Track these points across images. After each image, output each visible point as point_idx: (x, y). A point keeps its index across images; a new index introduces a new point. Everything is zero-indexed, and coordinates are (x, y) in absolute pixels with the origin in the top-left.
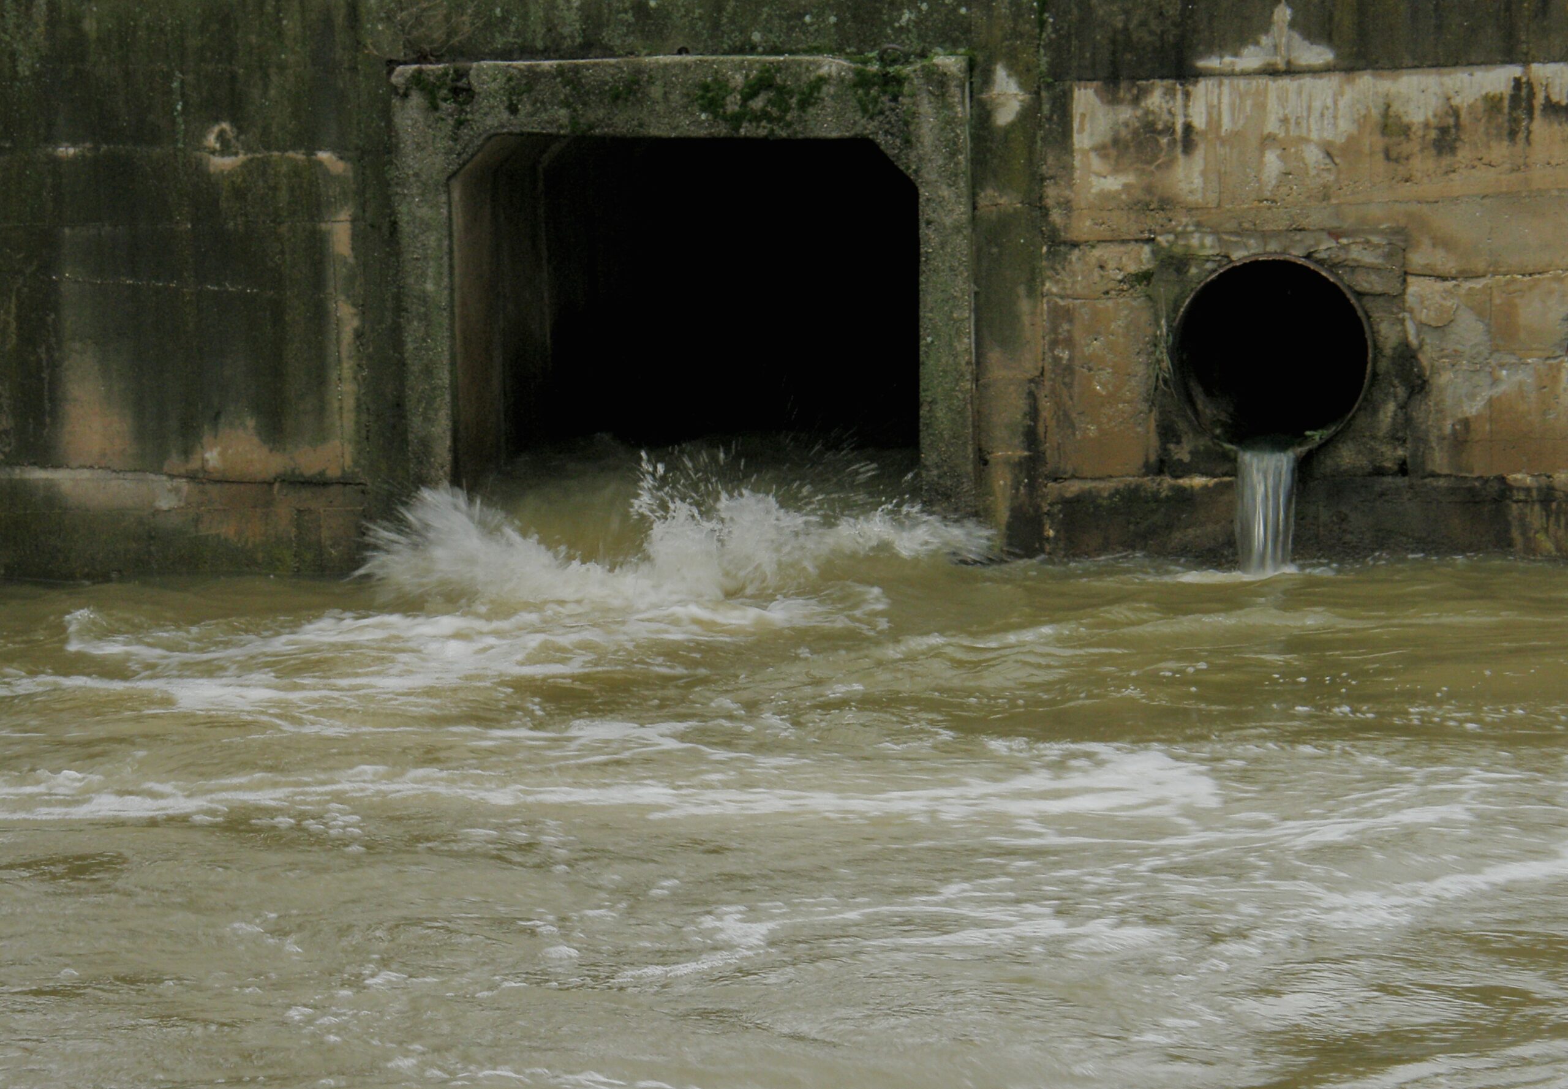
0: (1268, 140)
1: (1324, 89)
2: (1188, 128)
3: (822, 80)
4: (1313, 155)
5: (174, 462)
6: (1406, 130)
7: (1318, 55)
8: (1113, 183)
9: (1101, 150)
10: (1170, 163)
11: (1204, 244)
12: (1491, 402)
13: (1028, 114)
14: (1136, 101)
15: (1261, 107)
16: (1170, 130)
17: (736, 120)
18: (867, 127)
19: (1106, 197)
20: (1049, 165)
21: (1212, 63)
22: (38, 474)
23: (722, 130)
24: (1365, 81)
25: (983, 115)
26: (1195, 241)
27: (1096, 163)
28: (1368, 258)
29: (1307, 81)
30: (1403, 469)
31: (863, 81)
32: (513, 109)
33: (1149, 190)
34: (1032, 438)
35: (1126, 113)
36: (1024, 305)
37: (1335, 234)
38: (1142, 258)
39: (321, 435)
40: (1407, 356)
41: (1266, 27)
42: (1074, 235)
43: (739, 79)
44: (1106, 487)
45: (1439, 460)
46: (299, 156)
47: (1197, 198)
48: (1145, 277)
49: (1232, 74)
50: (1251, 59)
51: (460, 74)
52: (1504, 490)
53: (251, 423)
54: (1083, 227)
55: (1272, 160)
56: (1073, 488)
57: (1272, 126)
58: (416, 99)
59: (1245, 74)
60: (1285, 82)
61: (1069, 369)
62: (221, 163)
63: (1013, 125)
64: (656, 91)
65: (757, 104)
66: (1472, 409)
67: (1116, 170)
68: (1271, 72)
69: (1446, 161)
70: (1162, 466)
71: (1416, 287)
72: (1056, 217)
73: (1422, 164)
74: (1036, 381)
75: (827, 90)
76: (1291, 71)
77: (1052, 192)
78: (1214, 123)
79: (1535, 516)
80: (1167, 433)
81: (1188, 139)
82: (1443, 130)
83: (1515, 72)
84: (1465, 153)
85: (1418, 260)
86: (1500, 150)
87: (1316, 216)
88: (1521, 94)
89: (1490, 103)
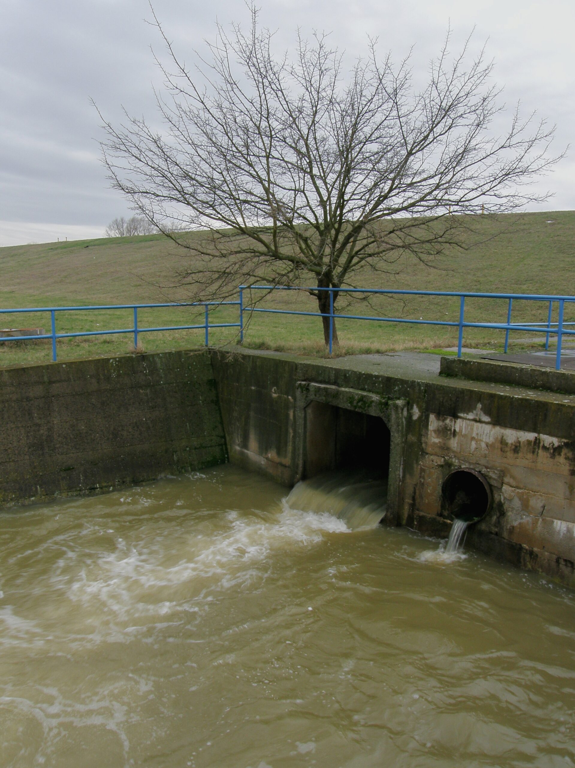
0: (473, 438)
1: (488, 428)
2: (455, 430)
3: (373, 401)
4: (483, 445)
5: (264, 455)
6: (506, 444)
7: (486, 419)
8: (437, 440)
9: (435, 431)
10: (450, 439)
11: (456, 462)
12: (520, 523)
13: (420, 418)
14: (443, 420)
15: (472, 429)
16: (450, 430)
17: (355, 407)
18: (381, 415)
19: (435, 443)
20: (423, 432)
21: (461, 415)
22: (246, 451)
23: (352, 409)
24: (498, 428)
25: (410, 416)
26: (454, 460)
27: (433, 434)
28: (494, 476)
29: (484, 425)
30: (496, 534)
31: (381, 403)
33: (444, 444)
34: (414, 499)
35: (441, 423)
36: (415, 466)
37: (487, 468)
38: (441, 461)
39: (285, 457)
40: (500, 505)
41: (475, 408)
42: (427, 451)
43: (356, 397)
44: (429, 516)
45: (505, 535)
46: (285, 396)
47: (455, 449)
48: (442, 466)
49: (466, 419)
50: (471, 416)
51: (308, 385)
52: (521, 548)
53: (275, 450)
54: (429, 450)
55: (473, 444)
56: (422, 514)
57: (474, 435)
59: (469, 420)
60: (478, 424)
61: (423, 484)
62: (275, 395)
63: (416, 420)
64: (341, 397)
65: (360, 404)
66: (515, 524)
67: (437, 437)
68: (475, 420)
69: (516, 455)
70: (441, 515)
71: (505, 487)
72: (424, 445)
73: (510, 454)
74: (416, 485)
75: (374, 404)
76: (480, 421)
77: (423, 439)
78: (461, 431)
79: (528, 558)
80: (443, 507)
81: (454, 433)
82: (516, 447)
83: (536, 435)
84: (520, 454)
85: (506, 480)
86: (530, 456)
87: (483, 462)
88: (537, 441)
89: (529, 442)
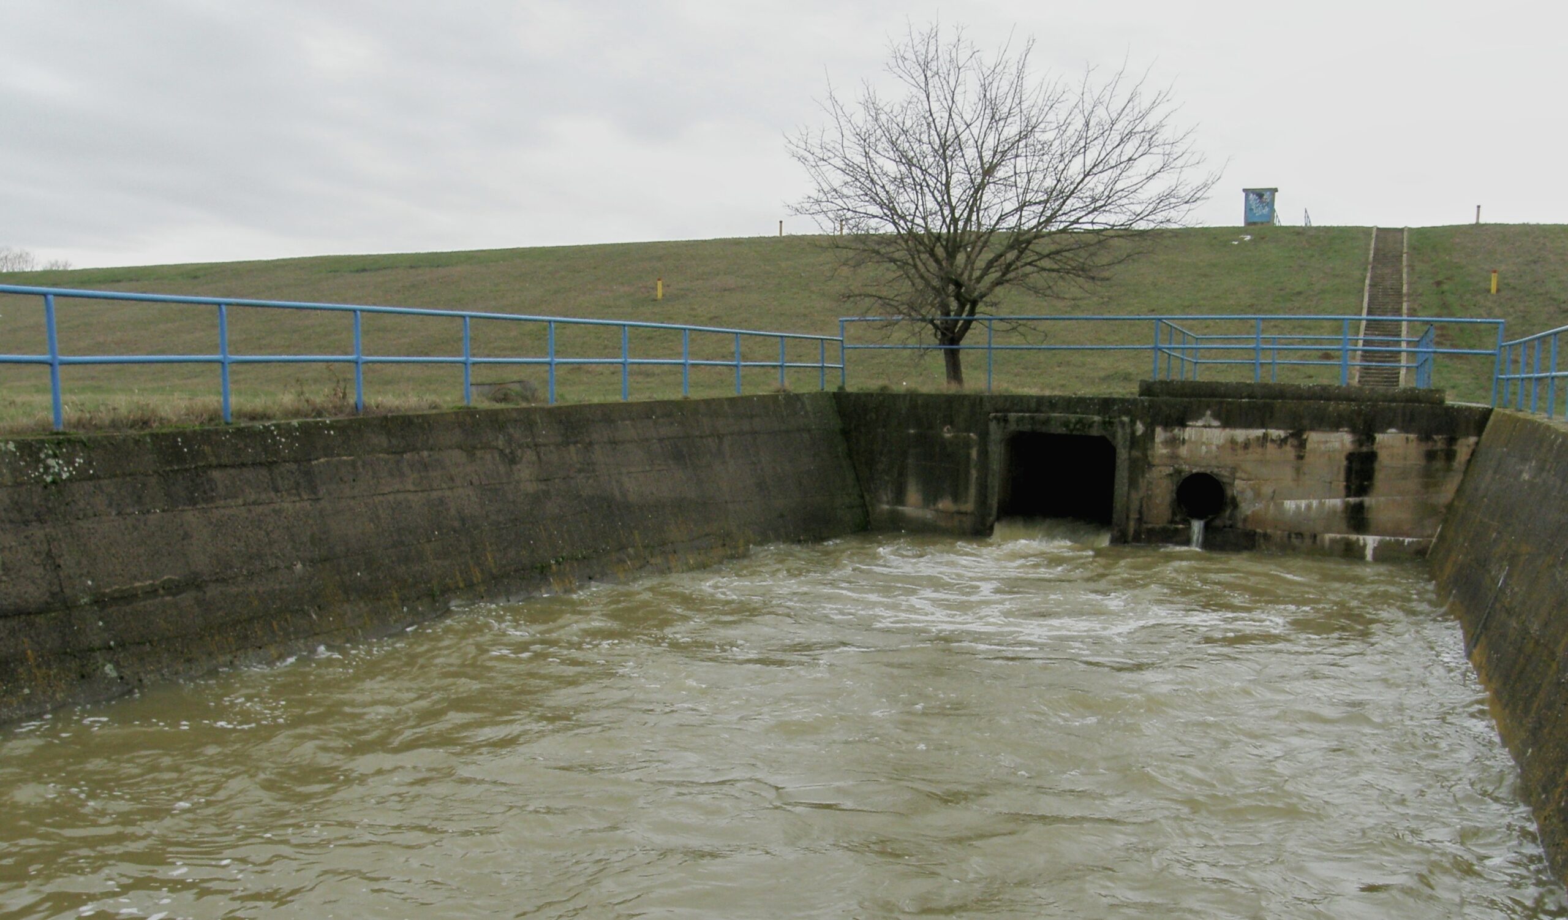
0: (1203, 443)
1: (1217, 432)
2: (1184, 439)
3: (1094, 422)
4: (1214, 448)
5: (932, 507)
6: (1237, 443)
7: (1216, 423)
8: (1164, 451)
9: (1162, 443)
10: (1179, 447)
11: (1186, 468)
12: (1253, 512)
13: (1145, 434)
14: (1171, 431)
15: (1202, 435)
16: (1179, 439)
17: (1072, 431)
18: (1104, 433)
19: (1162, 455)
20: (1149, 446)
21: (1190, 423)
22: (900, 508)
23: (1069, 433)
24: (1228, 430)
25: (1133, 433)
26: (1184, 466)
27: (1160, 445)
28: (1226, 474)
29: (1214, 429)
30: (1231, 526)
31: (1104, 423)
32: (1018, 425)
33: (1173, 453)
34: (1140, 513)
35: (1169, 434)
36: (1141, 480)
37: (1218, 467)
38: (1171, 470)
39: (966, 502)
40: (1234, 499)
41: (1204, 415)
42: (1155, 463)
43: (1073, 420)
44: (1157, 526)
45: (1240, 525)
46: (965, 434)
47: (1185, 456)
48: (1171, 475)
49: (1195, 426)
50: (1200, 423)
51: (1006, 416)
52: (1255, 533)
53: (950, 498)
54: (1156, 461)
55: (1204, 448)
56: (1150, 526)
57: (1204, 440)
58: (994, 422)
59: (1199, 427)
60: (1208, 429)
61: (1151, 496)
62: (948, 435)
63: (1142, 435)
64: (1053, 422)
65: (1078, 426)
66: (1249, 513)
67: (1166, 448)
68: (1205, 426)
69: (1246, 451)
70: (1172, 522)
71: (1237, 482)
72: (1150, 458)
73: (1240, 452)
74: (1142, 499)
75: (1095, 424)
76: (1210, 427)
77: (1149, 453)
78: (1190, 437)
79: (1262, 541)
80: (1174, 514)
81: (1184, 442)
82: (1246, 444)
83: (1264, 431)
84: (1251, 450)
85: (1238, 475)
86: (1259, 450)
87: (1214, 463)
88: (1265, 436)
89: (1258, 438)
